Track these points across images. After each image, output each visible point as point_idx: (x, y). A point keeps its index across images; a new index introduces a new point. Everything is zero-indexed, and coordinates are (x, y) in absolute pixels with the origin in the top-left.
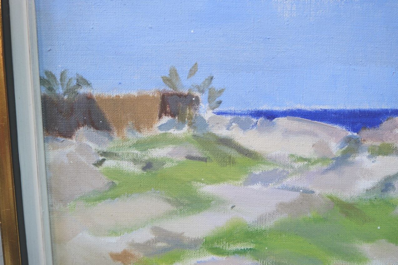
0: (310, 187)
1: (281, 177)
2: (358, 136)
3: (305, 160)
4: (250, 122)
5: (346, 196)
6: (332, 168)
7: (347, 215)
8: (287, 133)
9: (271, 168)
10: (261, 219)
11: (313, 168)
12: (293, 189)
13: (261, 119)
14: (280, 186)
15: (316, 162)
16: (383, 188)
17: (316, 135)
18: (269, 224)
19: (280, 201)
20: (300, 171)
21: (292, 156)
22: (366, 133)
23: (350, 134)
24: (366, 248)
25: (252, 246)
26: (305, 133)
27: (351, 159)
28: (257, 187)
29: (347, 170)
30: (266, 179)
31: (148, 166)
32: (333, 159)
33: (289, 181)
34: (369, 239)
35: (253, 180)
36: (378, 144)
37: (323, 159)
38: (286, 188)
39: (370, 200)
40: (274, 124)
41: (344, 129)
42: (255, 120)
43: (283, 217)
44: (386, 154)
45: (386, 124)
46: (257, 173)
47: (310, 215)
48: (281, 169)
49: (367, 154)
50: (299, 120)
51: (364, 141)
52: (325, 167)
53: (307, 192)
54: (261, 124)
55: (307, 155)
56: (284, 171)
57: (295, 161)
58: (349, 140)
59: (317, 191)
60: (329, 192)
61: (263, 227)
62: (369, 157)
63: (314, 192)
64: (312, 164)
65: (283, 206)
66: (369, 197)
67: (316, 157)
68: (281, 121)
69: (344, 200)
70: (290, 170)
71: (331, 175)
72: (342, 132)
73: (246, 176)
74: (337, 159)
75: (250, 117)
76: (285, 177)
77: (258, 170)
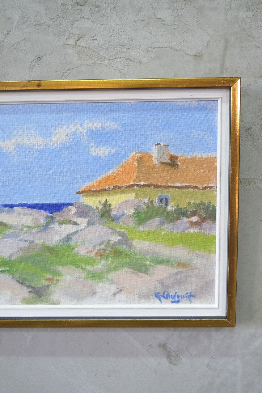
0: (32, 240)
1: (18, 235)
2: (52, 215)
3: (29, 227)
4: (2, 210)
5: (50, 244)
6: (42, 231)
7: (51, 253)
8: (20, 214)
9: (13, 231)
10: (11, 255)
11: (33, 231)
12: (25, 241)
13: (7, 208)
14: (18, 239)
15: (34, 228)
16: (67, 240)
17: (33, 215)
18: (15, 258)
19: (19, 246)
20: (27, 232)
21: (23, 225)
22: (56, 214)
23: (48, 214)
24: (61, 269)
25: (7, 269)
26: (27, 214)
27: (50, 226)
28: (8, 240)
29: (49, 231)
30: (12, 236)
32: (42, 226)
33: (22, 237)
34: (63, 264)
35: (6, 237)
36: (62, 219)
37: (38, 226)
38: (21, 240)
39: (61, 246)
40: (13, 210)
41: (46, 212)
42: (4, 209)
43: (21, 254)
44: (66, 224)
45: (65, 210)
46: (7, 233)
47: (33, 253)
48: (18, 231)
49: (57, 224)
50: (25, 208)
51: (55, 217)
52: (39, 230)
53: (30, 242)
54: (8, 210)
55: (30, 225)
56: (20, 232)
57: (24, 227)
58: (48, 217)
59: (36, 242)
60: (41, 242)
61: (12, 259)
62: (58, 225)
63: (34, 242)
64: (33, 229)
65: (20, 249)
66: (60, 244)
67: (34, 225)
68: (16, 209)
69: (49, 246)
70: (22, 232)
71: (42, 234)
72: (45, 213)
73: (3, 235)
74: (44, 226)
75: (2, 207)
76: (20, 235)
77: (8, 232)
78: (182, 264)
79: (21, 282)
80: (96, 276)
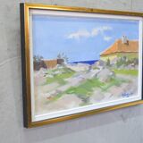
0: (84, 77)
2: (91, 66)
11: (84, 73)
13: (75, 64)
14: (79, 77)
16: (96, 76)
18: (77, 86)
19: (79, 80)
21: (81, 71)
24: (93, 89)
26: (82, 66)
27: (90, 70)
28: (75, 78)
29: (90, 73)
31: (55, 75)
36: (94, 67)
43: (80, 84)
45: (95, 63)
62: (93, 70)
67: (85, 70)
68: (79, 64)
69: (90, 79)
73: (73, 76)
77: (75, 74)
78: (130, 82)
79: (79, 97)
80: (105, 90)
